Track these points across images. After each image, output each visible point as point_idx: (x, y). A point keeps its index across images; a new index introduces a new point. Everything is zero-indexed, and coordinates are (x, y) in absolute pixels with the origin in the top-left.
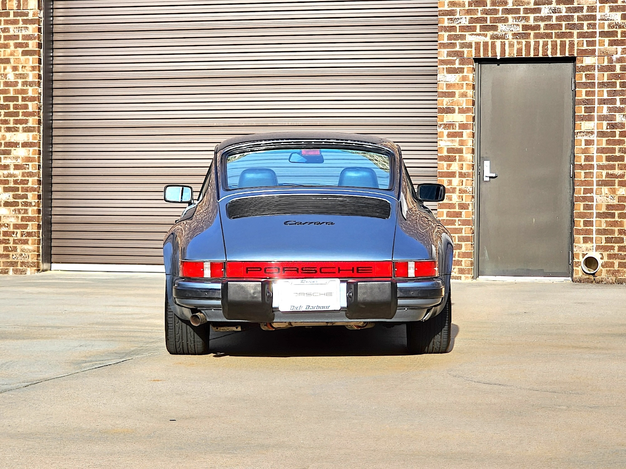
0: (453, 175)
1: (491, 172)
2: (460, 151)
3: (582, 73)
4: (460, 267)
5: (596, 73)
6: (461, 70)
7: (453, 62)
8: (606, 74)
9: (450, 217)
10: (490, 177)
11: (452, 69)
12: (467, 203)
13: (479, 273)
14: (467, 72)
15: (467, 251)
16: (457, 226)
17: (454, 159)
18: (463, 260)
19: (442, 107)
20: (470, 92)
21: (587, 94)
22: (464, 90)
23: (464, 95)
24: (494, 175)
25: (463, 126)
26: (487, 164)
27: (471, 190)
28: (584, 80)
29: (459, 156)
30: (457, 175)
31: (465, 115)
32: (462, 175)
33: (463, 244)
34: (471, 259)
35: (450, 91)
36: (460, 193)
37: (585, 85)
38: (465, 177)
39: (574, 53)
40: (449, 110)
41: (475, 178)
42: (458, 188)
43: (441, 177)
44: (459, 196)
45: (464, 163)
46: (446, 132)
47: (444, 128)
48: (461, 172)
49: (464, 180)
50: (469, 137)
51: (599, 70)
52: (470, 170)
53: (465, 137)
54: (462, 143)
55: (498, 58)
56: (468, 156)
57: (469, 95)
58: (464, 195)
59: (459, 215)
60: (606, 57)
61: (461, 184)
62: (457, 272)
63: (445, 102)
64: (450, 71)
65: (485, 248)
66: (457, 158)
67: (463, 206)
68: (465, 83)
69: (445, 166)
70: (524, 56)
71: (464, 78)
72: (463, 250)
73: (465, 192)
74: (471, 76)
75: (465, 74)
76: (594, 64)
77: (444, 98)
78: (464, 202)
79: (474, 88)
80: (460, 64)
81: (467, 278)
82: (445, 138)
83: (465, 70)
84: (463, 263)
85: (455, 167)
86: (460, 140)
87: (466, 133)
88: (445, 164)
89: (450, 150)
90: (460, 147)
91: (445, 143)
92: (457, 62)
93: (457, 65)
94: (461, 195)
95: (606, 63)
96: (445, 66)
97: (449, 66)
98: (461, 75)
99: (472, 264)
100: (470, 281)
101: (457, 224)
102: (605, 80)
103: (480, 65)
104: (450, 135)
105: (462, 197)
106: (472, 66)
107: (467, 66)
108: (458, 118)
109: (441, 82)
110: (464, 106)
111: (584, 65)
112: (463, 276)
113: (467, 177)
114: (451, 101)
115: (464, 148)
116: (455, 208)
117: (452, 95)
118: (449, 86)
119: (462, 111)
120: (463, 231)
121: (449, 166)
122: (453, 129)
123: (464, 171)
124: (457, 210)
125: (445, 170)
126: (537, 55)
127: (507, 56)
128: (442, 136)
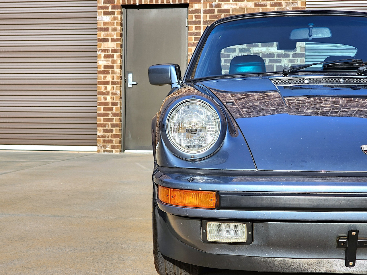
0: (107, 83)
1: (133, 81)
2: (112, 67)
3: (192, 14)
4: (112, 144)
5: (202, 14)
6: (113, 13)
7: (107, 8)
8: (208, 15)
9: (105, 111)
10: (133, 85)
11: (107, 13)
12: (117, 101)
13: (125, 148)
14: (117, 15)
15: (117, 134)
16: (110, 117)
17: (108, 73)
18: (114, 139)
19: (100, 38)
20: (119, 28)
21: (196, 28)
22: (115, 26)
23: (115, 30)
24: (135, 83)
25: (114, 51)
26: (130, 76)
27: (119, 93)
28: (194, 19)
29: (112, 71)
30: (110, 83)
31: (115, 43)
32: (113, 83)
33: (114, 129)
34: (119, 139)
35: (106, 27)
36: (112, 95)
37: (195, 23)
38: (116, 85)
39: (187, 1)
40: (105, 40)
41: (123, 85)
42: (111, 92)
43: (100, 84)
44: (112, 97)
45: (115, 75)
46: (103, 55)
47: (101, 52)
48: (113, 81)
49: (115, 86)
50: (118, 58)
51: (204, 13)
52: (119, 79)
53: (115, 58)
54: (114, 62)
55: (137, 4)
56: (118, 71)
57: (118, 30)
58: (115, 96)
59: (111, 109)
60: (208, 4)
61: (113, 89)
62: (110, 148)
63: (102, 35)
64: (106, 14)
65: (129, 132)
66: (110, 72)
67: (114, 104)
68: (115, 21)
69: (103, 77)
70: (154, 3)
71: (115, 19)
72: (114, 133)
73: (115, 94)
74: (119, 17)
75: (116, 15)
76: (200, 9)
77: (101, 32)
78: (115, 101)
79: (121, 25)
80: (112, 9)
81: (116, 151)
82: (103, 58)
83: (116, 13)
84: (114, 142)
85: (109, 78)
86: (112, 60)
87: (116, 55)
88: (102, 76)
89: (105, 67)
90: (112, 65)
91: (102, 62)
92: (110, 8)
93: (110, 10)
94: (113, 96)
95: (208, 8)
96: (102, 11)
97: (105, 10)
98: (113, 16)
99: (120, 142)
100: (118, 153)
101: (110, 115)
102: (208, 19)
103: (126, 10)
104: (105, 57)
105: (113, 97)
106: (120, 10)
107: (117, 10)
108: (111, 45)
109: (100, 21)
110: (115, 37)
111: (194, 9)
112: (114, 150)
113: (117, 84)
114: (106, 34)
115: (115, 65)
116: (108, 105)
117: (107, 30)
118: (105, 24)
119: (113, 40)
120: (114, 120)
121: (105, 77)
122: (108, 52)
123: (115, 80)
124: (110, 106)
125: (102, 80)
126: (162, 3)
127: (143, 3)
128: (101, 58)
